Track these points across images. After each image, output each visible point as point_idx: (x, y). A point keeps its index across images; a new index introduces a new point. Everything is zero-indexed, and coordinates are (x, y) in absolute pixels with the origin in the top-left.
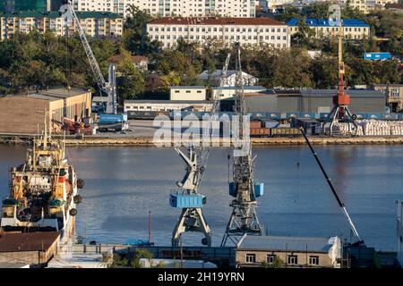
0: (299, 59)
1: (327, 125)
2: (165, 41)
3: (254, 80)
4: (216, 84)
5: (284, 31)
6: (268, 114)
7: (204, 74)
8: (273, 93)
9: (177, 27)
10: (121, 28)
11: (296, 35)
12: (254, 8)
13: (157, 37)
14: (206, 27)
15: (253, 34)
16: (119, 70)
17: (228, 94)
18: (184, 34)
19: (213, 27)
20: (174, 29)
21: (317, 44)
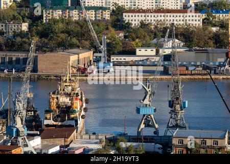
0: (207, 32)
1: (222, 69)
2: (133, 23)
3: (182, 44)
4: (161, 46)
5: (199, 16)
6: (190, 63)
7: (155, 41)
8: (192, 51)
9: (140, 14)
10: (109, 16)
11: (205, 19)
12: (182, 4)
13: (129, 20)
14: (156, 15)
15: (182, 18)
16: (108, 38)
17: (168, 52)
18: (143, 18)
19: (159, 14)
20: (138, 16)
21: (217, 24)
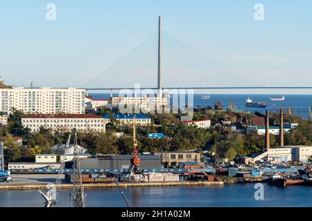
0: (110, 138)
1: (127, 176)
2: (32, 128)
3: (85, 150)
4: (63, 153)
5: (102, 121)
6: (93, 170)
7: (55, 147)
8: (95, 157)
9: (40, 119)
10: (6, 121)
11: (108, 124)
12: (84, 108)
13: (27, 126)
14: (57, 119)
15: (84, 123)
16: (5, 145)
17: (70, 159)
18: (43, 124)
19: (60, 119)
20: (38, 121)
21: (121, 129)
